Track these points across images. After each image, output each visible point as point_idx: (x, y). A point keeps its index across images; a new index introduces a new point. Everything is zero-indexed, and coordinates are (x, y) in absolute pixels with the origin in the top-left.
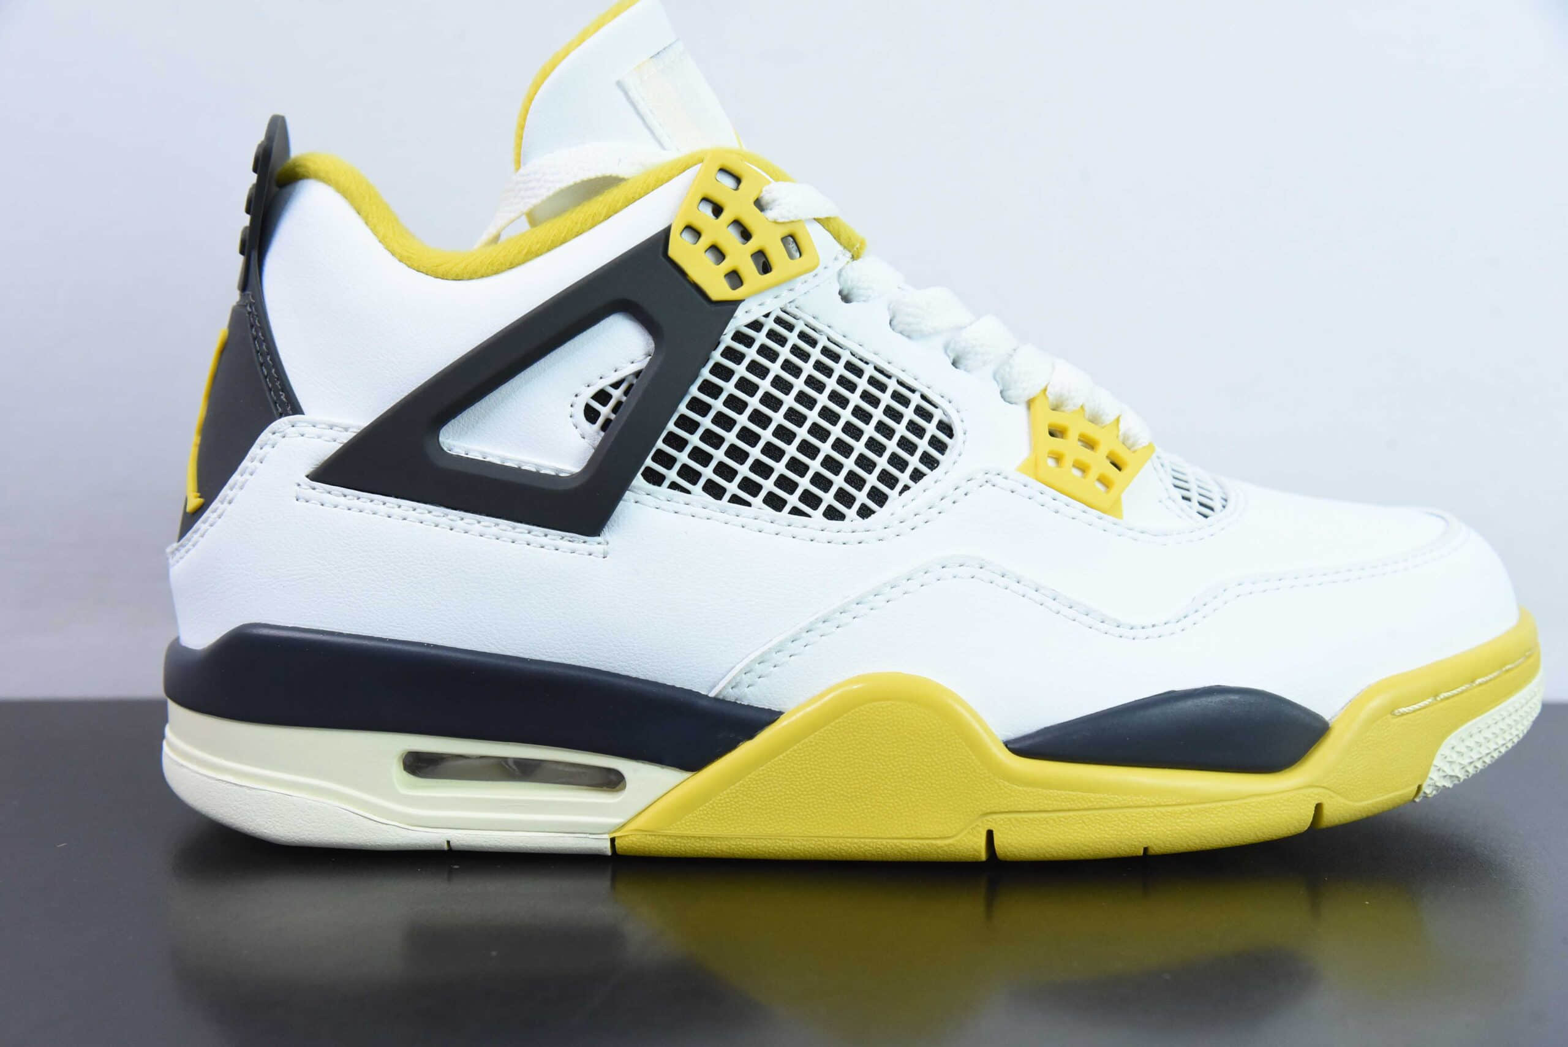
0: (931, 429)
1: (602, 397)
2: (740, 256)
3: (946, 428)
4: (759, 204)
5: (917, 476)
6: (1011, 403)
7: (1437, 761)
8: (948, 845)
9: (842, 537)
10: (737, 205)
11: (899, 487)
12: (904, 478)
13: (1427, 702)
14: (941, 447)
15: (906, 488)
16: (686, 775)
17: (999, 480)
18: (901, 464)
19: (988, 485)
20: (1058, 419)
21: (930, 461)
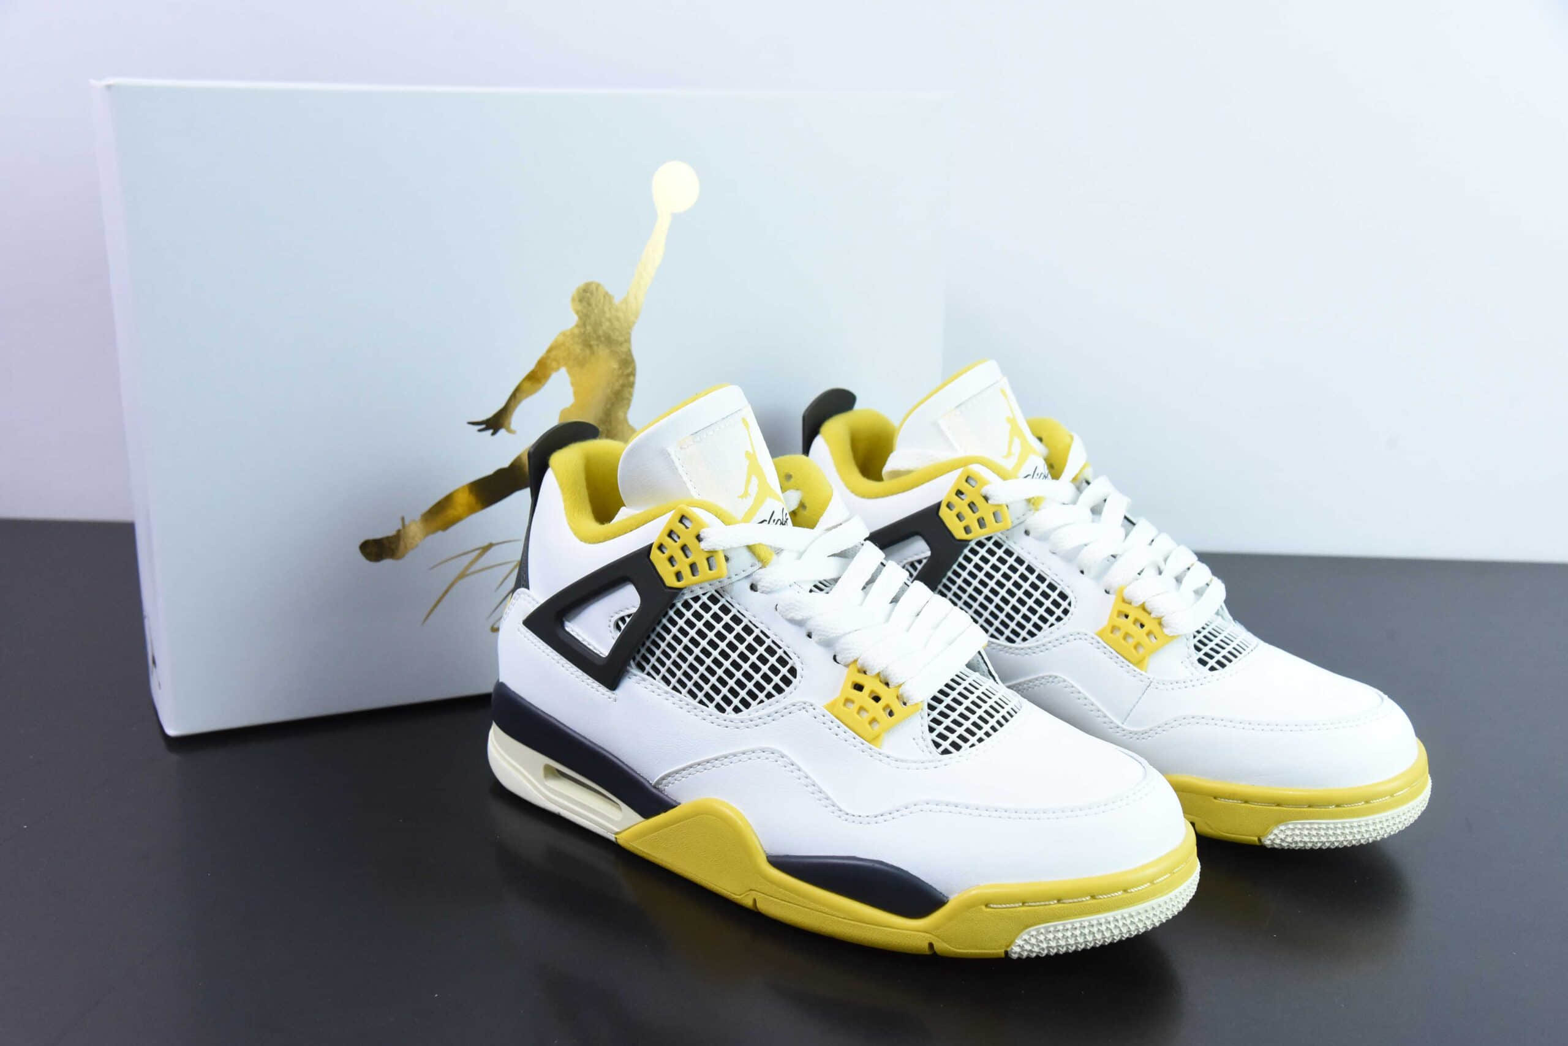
0: (784, 671)
1: (623, 619)
2: (683, 564)
3: (793, 671)
4: (699, 538)
5: (769, 696)
6: (838, 663)
7: (1019, 942)
8: (737, 899)
9: (720, 721)
10: (686, 537)
11: (758, 700)
12: (762, 696)
13: (1017, 905)
14: (787, 682)
15: (762, 701)
16: (642, 819)
17: (810, 709)
18: (761, 688)
19: (804, 710)
20: (861, 679)
21: (779, 689)
